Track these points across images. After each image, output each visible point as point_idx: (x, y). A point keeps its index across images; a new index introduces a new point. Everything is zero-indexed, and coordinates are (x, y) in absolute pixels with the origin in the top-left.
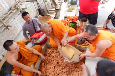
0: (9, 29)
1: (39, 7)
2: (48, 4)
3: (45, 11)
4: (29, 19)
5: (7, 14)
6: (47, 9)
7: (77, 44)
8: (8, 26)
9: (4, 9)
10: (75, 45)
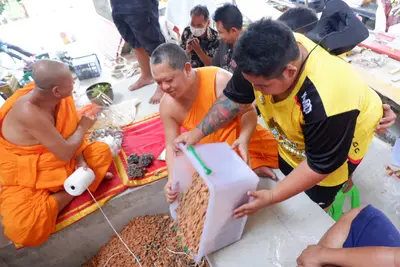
7: (131, 179)
10: (127, 188)
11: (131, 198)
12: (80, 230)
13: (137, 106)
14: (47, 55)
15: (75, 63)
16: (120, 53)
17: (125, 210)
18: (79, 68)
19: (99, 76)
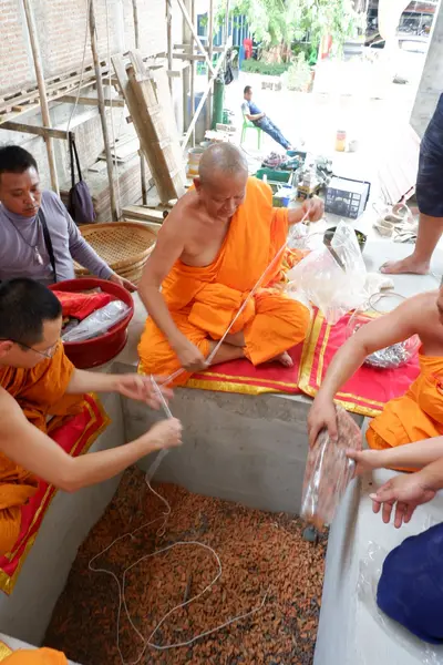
1: (77, 180)
2: (123, 179)
3: (98, 214)
4: (32, 195)
6: (112, 203)
10: (299, 392)
11: (295, 410)
12: (212, 405)
13: (383, 289)
14: (303, 155)
15: (334, 184)
16: (407, 197)
17: (279, 420)
18: (335, 192)
19: (355, 218)
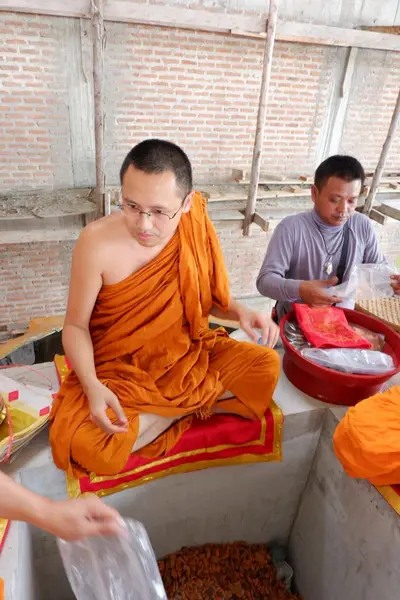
0: (245, 233)
5: (300, 182)
8: (254, 218)
9: (308, 157)
